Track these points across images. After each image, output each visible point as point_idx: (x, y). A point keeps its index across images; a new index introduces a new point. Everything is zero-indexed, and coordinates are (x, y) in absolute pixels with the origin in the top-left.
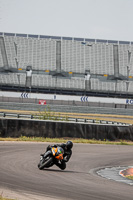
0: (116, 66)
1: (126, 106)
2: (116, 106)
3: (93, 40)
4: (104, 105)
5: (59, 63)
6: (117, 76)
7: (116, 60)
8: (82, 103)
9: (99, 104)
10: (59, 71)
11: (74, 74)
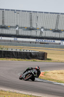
0: (31, 23)
1: (36, 43)
2: (31, 42)
3: (20, 11)
4: (25, 42)
5: (3, 22)
6: (31, 28)
7: (31, 20)
8: (14, 41)
9: (23, 42)
10: (3, 26)
11: (11, 27)
